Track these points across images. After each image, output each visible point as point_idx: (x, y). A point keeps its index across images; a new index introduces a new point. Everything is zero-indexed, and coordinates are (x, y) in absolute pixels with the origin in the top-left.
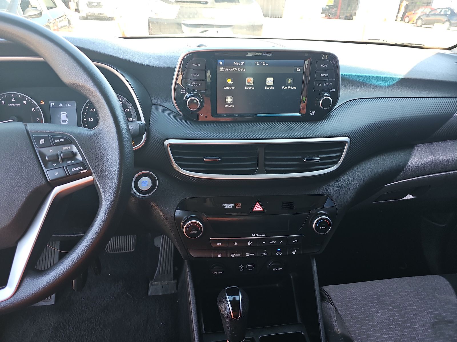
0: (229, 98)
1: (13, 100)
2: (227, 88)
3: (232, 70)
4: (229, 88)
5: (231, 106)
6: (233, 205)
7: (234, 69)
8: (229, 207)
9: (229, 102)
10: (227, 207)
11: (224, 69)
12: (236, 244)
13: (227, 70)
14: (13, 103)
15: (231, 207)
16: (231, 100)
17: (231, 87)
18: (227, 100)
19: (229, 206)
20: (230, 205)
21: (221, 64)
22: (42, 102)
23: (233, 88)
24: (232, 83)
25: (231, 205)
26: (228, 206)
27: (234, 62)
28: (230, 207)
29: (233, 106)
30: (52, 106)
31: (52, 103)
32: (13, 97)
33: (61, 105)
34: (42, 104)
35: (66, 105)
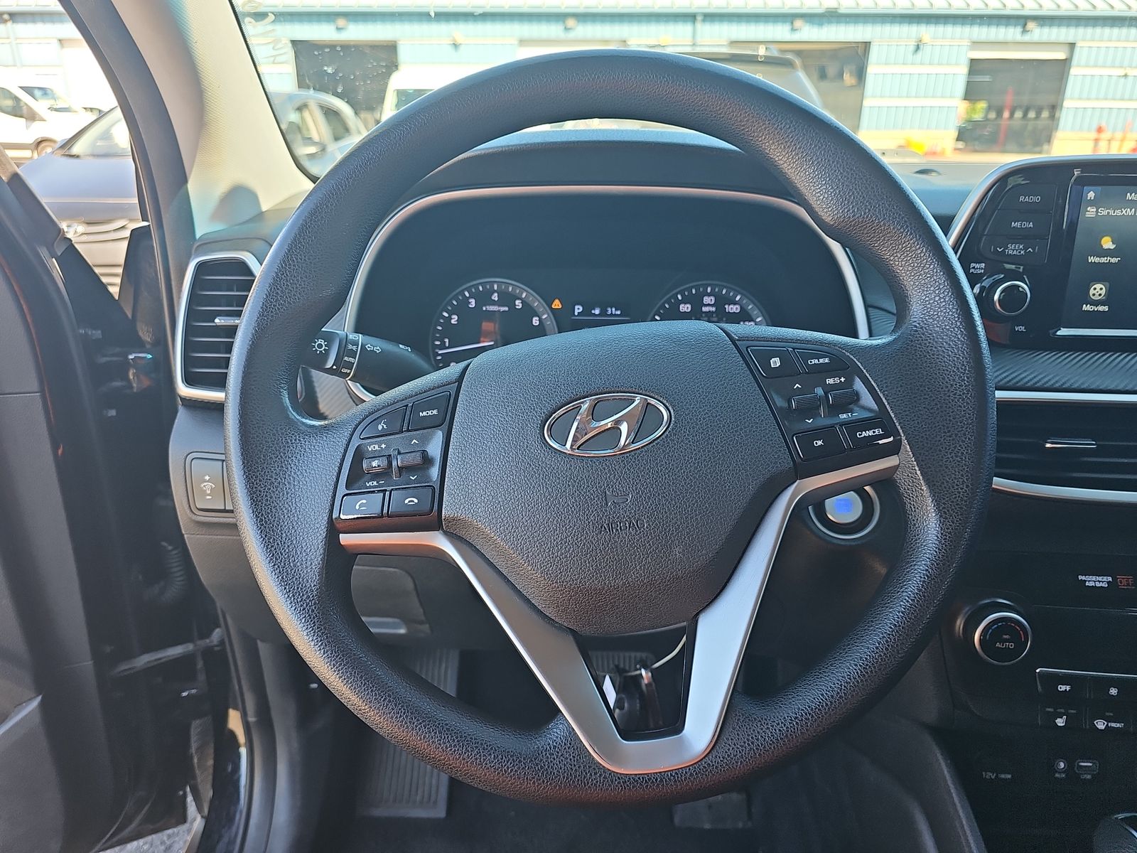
0: (1098, 286)
1: (495, 297)
2: (1097, 260)
3: (1118, 213)
4: (1103, 260)
5: (1101, 308)
6: (1110, 579)
7: (1124, 212)
8: (1098, 585)
9: (1097, 298)
10: (1092, 584)
11: (1097, 212)
12: (1113, 691)
13: (1105, 213)
14: (494, 303)
15: (1103, 585)
16: (1103, 292)
17: (1109, 258)
18: (1092, 292)
19: (1099, 582)
20: (1100, 578)
21: (1092, 198)
22: (557, 304)
23: (1114, 260)
24: (1112, 247)
25: (1105, 579)
26: (1095, 582)
27: (1129, 194)
28: (1101, 584)
29: (1106, 308)
30: (576, 314)
31: (576, 307)
32: (495, 291)
33: (597, 311)
34: (557, 307)
35: (607, 311)
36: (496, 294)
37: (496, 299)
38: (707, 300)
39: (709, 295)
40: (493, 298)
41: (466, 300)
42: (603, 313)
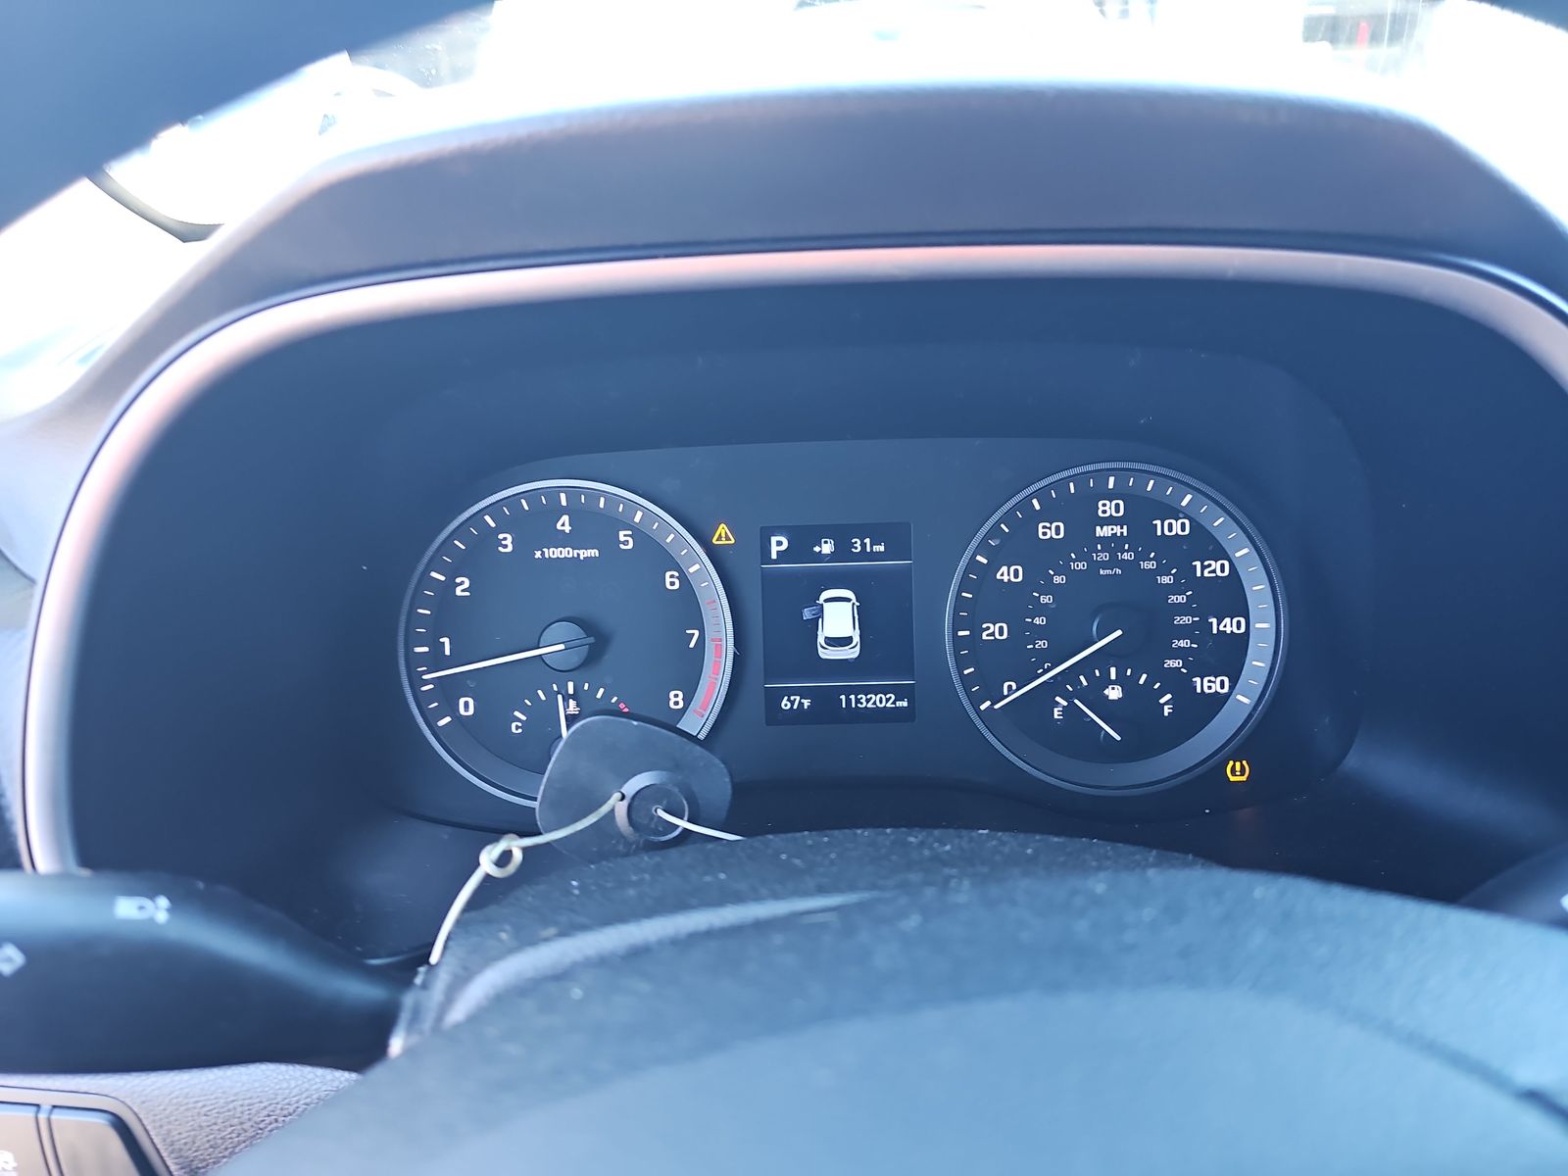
1: (564, 524)
14: (563, 540)
22: (723, 535)
30: (774, 556)
31: (774, 540)
32: (563, 511)
33: (827, 548)
34: (724, 542)
35: (852, 545)
36: (565, 518)
37: (567, 529)
38: (1107, 508)
39: (1110, 496)
40: (559, 526)
41: (490, 537)
42: (842, 552)
